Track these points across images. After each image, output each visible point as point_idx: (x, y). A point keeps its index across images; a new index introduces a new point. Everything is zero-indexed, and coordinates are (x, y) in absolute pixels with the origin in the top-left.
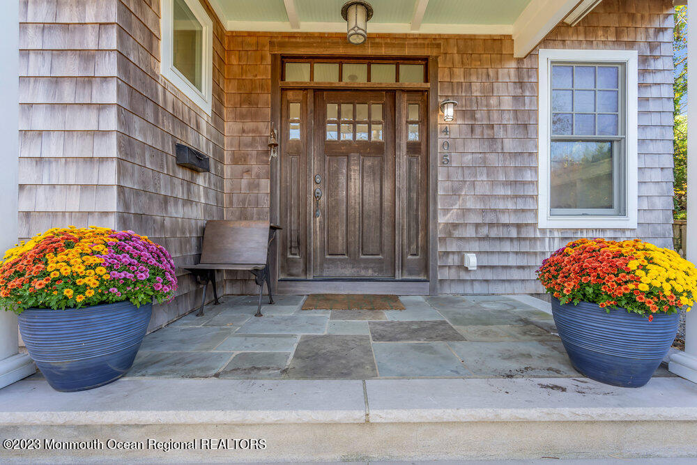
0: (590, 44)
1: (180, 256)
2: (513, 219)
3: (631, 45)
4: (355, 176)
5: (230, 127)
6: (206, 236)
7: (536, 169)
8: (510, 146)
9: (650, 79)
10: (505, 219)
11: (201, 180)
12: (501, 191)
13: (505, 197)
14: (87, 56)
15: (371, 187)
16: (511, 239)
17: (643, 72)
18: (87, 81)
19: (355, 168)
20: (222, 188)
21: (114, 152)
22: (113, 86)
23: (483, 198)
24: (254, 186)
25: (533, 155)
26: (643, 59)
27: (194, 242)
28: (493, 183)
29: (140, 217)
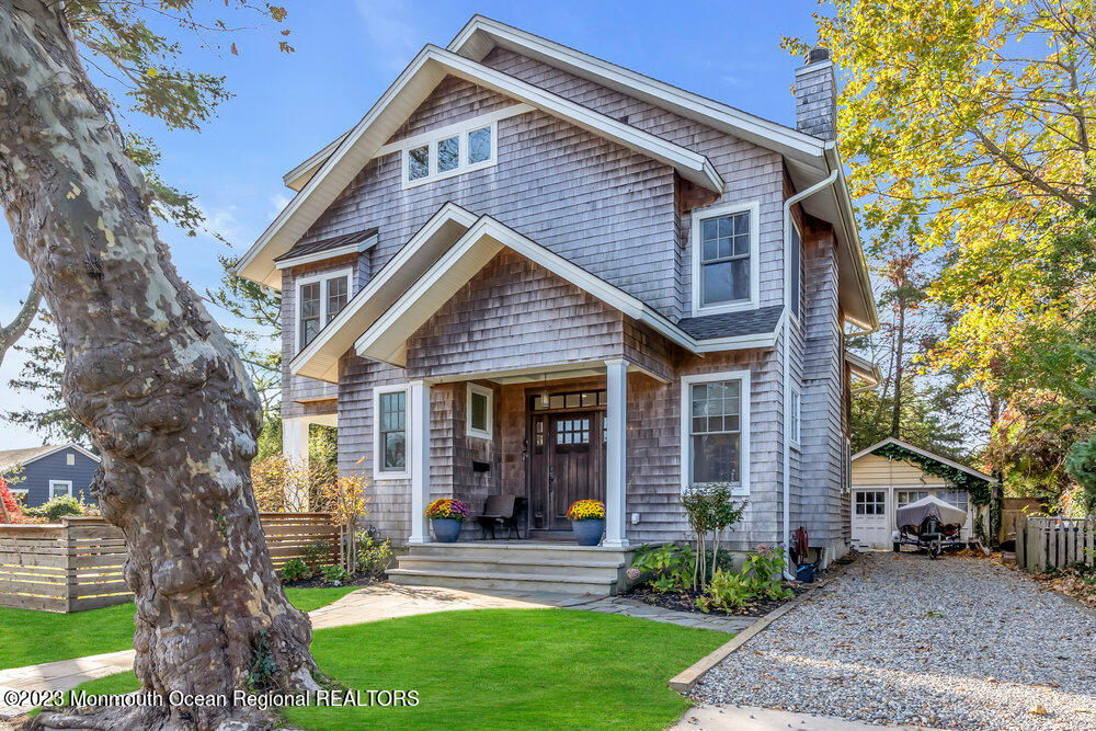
0: (717, 370)
1: (475, 511)
2: (665, 491)
3: (745, 367)
4: (573, 466)
5: (505, 439)
6: (488, 503)
7: (679, 457)
8: (663, 443)
9: (759, 389)
10: (660, 491)
11: (486, 475)
12: (657, 473)
13: (660, 477)
14: (444, 440)
15: (581, 472)
16: (664, 504)
17: (754, 385)
18: (444, 449)
19: (573, 461)
20: (500, 477)
21: (451, 473)
22: (451, 450)
23: (646, 478)
24: (517, 475)
25: (678, 448)
26: (755, 375)
27: (483, 506)
28: (652, 468)
29: (459, 495)
